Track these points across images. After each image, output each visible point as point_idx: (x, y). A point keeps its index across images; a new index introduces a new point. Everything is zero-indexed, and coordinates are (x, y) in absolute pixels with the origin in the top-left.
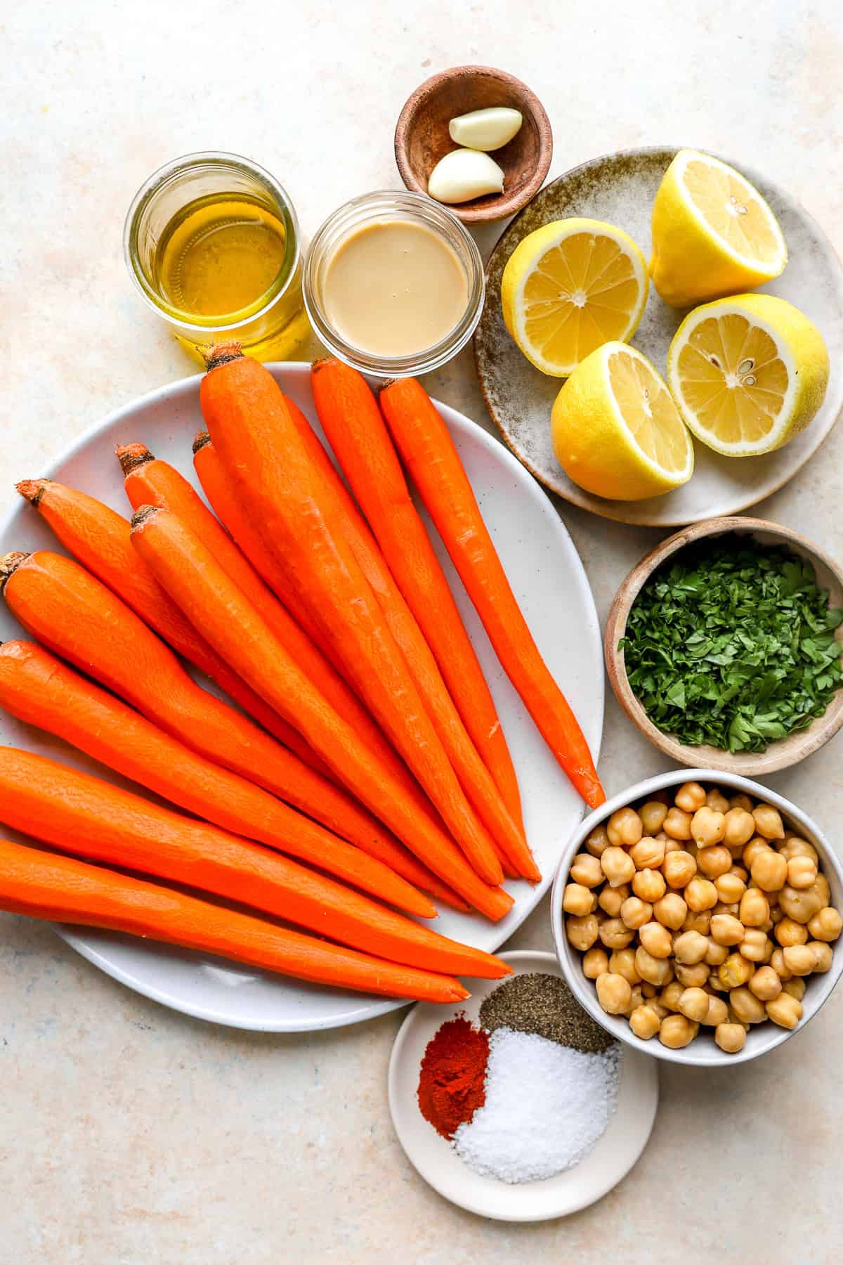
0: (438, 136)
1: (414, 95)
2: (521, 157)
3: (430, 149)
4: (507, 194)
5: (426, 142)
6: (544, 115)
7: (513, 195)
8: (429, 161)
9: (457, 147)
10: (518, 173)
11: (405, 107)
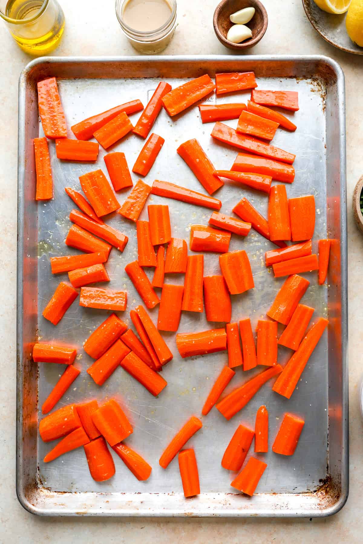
0: (226, 23)
1: (217, 8)
2: (256, 24)
3: (224, 28)
4: (253, 37)
5: (223, 25)
6: (263, 6)
7: (256, 37)
8: (225, 32)
9: (234, 24)
10: (256, 30)
11: (215, 12)
